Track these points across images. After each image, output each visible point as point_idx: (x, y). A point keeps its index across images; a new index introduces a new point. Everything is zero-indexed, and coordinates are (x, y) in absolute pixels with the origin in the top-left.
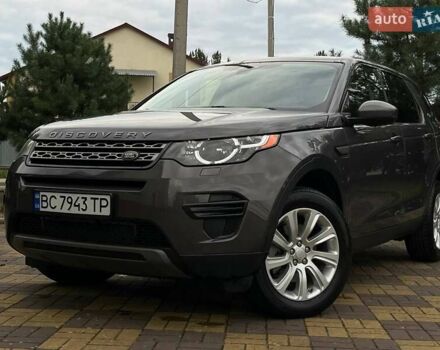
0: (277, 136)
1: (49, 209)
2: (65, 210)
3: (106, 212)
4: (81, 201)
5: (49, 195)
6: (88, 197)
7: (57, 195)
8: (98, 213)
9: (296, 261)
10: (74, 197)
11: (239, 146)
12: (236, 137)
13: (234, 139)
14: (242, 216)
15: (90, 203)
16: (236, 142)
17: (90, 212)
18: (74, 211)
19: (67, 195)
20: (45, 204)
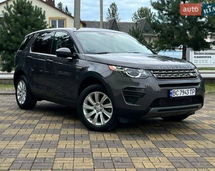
1: (176, 96)
2: (181, 95)
3: (194, 94)
4: (187, 91)
5: (176, 90)
6: (189, 89)
7: (179, 90)
8: (192, 95)
10: (185, 90)
15: (189, 91)
17: (189, 95)
18: (185, 95)
19: (182, 90)
20: (174, 94)
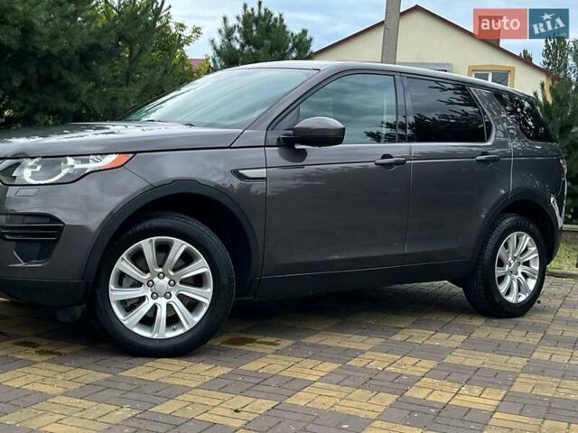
0: (131, 155)
9: (155, 295)
11: (73, 166)
12: (70, 156)
13: (68, 158)
14: (57, 241)
16: (71, 161)
